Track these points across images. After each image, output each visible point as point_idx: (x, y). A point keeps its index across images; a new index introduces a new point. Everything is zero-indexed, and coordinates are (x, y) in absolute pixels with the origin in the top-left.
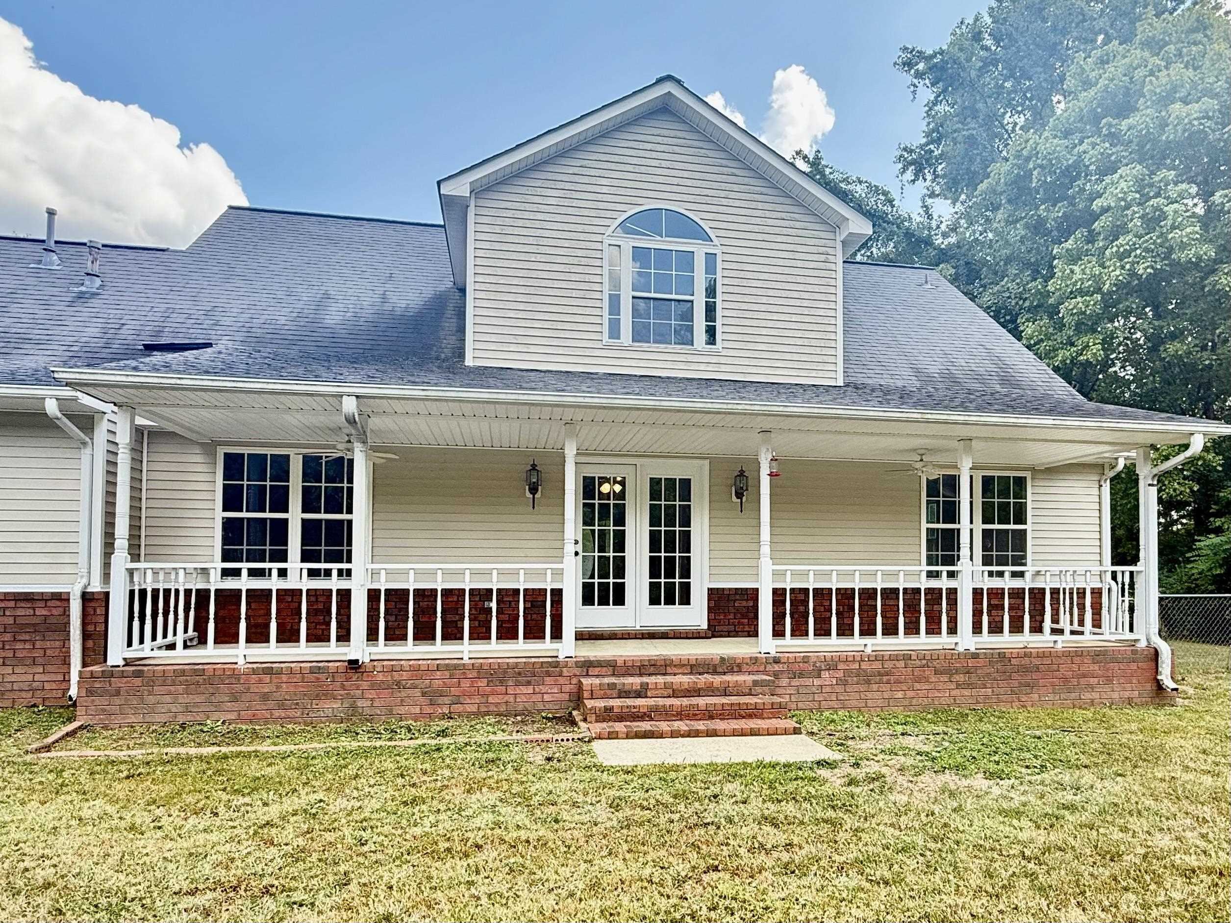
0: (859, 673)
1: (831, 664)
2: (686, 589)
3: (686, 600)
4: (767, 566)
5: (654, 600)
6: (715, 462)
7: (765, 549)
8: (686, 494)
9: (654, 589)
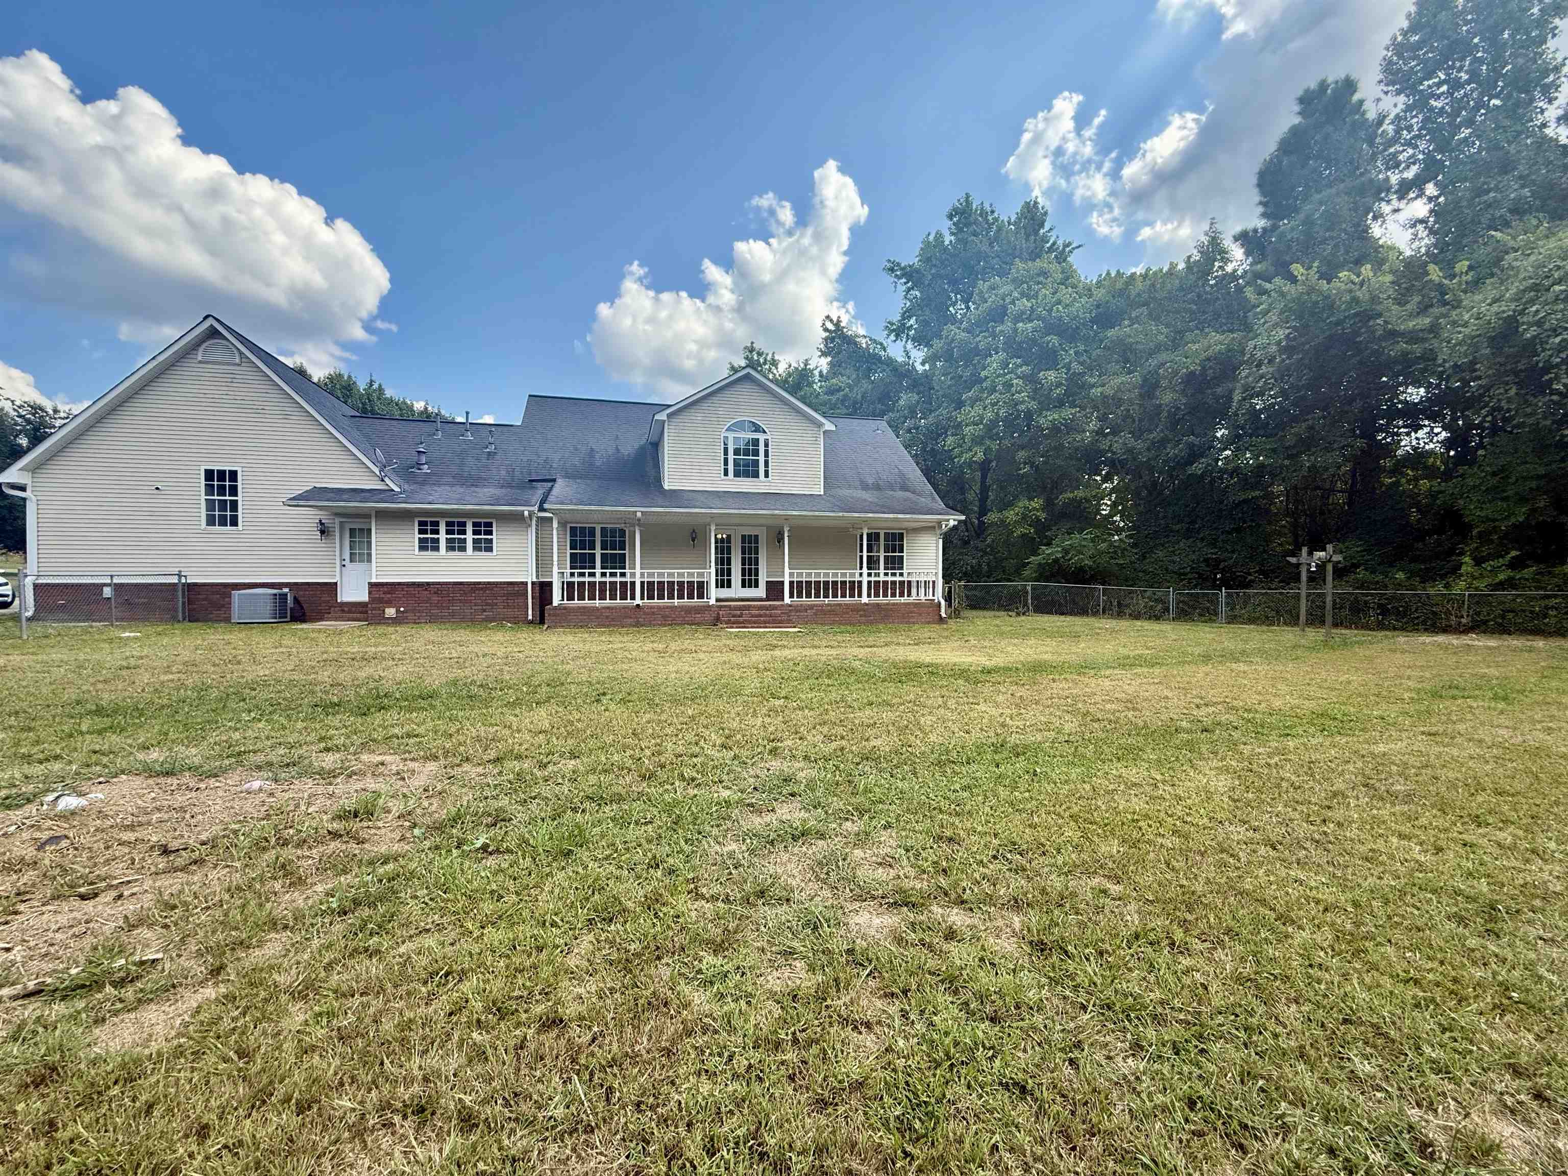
0: (822, 611)
1: (811, 607)
2: (757, 581)
3: (757, 586)
4: (787, 571)
5: (743, 586)
6: (769, 528)
7: (786, 564)
8: (757, 542)
9: (743, 581)
